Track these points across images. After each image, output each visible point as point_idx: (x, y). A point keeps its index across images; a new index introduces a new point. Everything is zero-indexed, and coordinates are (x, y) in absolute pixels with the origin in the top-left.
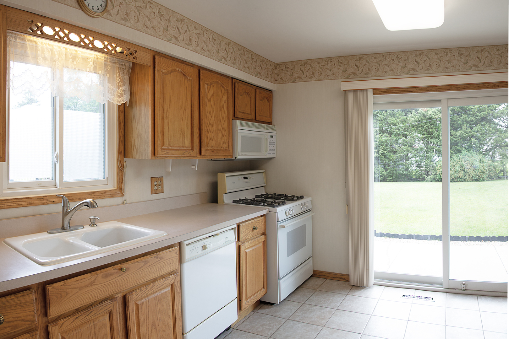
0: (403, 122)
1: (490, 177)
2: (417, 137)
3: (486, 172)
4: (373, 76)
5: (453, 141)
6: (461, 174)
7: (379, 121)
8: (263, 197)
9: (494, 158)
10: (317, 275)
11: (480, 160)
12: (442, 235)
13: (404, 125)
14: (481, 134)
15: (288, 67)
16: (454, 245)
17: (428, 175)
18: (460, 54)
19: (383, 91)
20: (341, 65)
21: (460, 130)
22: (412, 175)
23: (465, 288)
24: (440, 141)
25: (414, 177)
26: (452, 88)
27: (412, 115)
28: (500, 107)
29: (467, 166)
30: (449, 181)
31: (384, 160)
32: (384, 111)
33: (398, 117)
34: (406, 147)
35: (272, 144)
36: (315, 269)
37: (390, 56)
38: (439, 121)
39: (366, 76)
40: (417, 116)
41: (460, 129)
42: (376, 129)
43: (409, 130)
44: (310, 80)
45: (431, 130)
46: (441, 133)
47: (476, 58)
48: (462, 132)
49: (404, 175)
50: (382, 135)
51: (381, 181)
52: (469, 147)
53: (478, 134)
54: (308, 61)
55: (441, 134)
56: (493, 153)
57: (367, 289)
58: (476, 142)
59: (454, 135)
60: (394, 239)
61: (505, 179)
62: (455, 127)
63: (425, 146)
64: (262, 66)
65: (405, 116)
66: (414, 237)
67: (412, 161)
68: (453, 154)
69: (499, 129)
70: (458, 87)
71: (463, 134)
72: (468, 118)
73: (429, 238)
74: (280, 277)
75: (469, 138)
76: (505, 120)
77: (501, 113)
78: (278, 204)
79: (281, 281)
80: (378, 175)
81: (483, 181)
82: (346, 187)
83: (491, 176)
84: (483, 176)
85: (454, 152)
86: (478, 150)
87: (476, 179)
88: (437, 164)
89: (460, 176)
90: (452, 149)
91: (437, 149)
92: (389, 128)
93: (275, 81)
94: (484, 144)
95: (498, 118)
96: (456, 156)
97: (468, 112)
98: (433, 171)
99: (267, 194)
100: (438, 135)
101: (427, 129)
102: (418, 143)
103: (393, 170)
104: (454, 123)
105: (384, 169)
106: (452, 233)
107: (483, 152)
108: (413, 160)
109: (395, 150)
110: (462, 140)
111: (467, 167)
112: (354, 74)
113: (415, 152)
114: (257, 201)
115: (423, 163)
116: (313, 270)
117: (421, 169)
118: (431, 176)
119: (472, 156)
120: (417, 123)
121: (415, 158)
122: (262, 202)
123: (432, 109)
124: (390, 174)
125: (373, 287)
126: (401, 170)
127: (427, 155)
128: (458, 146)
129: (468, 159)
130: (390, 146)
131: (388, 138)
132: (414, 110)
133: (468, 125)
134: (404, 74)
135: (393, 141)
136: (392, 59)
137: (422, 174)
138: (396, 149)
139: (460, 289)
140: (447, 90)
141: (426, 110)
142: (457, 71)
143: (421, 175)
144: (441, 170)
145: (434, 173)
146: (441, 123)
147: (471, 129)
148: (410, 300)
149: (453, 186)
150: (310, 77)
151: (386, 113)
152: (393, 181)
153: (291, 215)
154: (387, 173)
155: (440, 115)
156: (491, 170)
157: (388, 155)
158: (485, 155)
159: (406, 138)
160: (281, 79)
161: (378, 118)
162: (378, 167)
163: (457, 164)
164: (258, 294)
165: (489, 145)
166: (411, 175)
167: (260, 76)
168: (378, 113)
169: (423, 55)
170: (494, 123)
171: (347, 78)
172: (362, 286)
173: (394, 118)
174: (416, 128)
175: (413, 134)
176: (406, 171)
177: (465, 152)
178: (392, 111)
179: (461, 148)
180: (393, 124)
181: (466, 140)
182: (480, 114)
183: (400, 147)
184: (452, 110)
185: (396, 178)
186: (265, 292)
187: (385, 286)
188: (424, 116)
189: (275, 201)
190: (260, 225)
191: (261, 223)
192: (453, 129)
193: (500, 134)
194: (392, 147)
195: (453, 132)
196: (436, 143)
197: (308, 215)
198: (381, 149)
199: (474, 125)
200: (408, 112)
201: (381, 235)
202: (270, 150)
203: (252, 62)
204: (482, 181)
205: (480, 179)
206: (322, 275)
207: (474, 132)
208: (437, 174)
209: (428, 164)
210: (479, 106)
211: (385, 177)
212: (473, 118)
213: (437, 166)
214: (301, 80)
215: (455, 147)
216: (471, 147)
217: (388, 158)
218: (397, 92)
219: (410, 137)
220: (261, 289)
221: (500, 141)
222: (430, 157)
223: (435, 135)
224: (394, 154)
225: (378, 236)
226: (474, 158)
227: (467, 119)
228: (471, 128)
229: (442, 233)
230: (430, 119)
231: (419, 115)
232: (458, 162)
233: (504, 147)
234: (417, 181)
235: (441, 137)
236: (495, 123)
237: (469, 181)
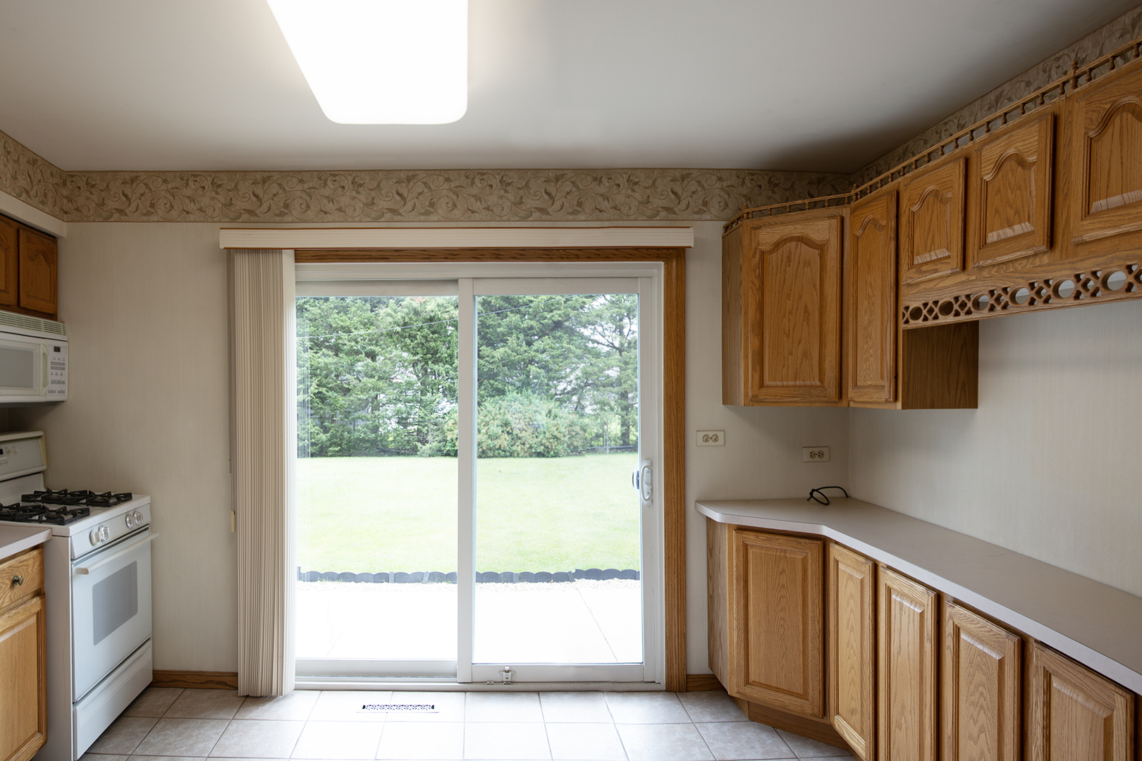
0: (366, 324)
1: (572, 448)
2: (398, 359)
3: (562, 439)
4: (297, 220)
5: (485, 370)
6: (504, 441)
7: (310, 320)
8: (40, 499)
9: (583, 408)
10: (163, 682)
11: (550, 412)
12: (457, 571)
13: (369, 331)
14: (553, 357)
15: (94, 183)
16: (484, 592)
17: (424, 442)
18: (505, 184)
19: (319, 256)
20: (219, 190)
21: (503, 346)
22: (388, 442)
23: (509, 680)
24: (455, 369)
25: (392, 446)
26: (484, 255)
27: (389, 310)
28: (595, 303)
29: (517, 425)
30: (475, 454)
31: (321, 408)
32: (321, 299)
33: (355, 314)
34: (373, 380)
35: (57, 368)
36: (159, 668)
37: (337, 178)
38: (453, 325)
39: (278, 219)
40: (399, 313)
41: (502, 344)
42: (301, 338)
43: (382, 342)
44: (145, 218)
45: (432, 344)
46: (458, 351)
47: (544, 194)
48: (506, 352)
49: (368, 441)
50: (316, 353)
51: (313, 455)
52: (523, 384)
53: (544, 356)
54: (139, 174)
55: (457, 353)
56: (579, 399)
57: (279, 700)
58: (539, 373)
59: (488, 356)
60: (344, 583)
61: (606, 453)
62: (489, 338)
63: (419, 380)
64: (31, 174)
65: (372, 311)
66: (391, 578)
67: (387, 410)
68: (486, 398)
69: (593, 348)
70: (498, 255)
71: (509, 356)
72: (522, 322)
73: (426, 578)
74: (77, 697)
75: (524, 363)
76: (605, 331)
77: (597, 316)
78: (72, 516)
79: (79, 707)
80: (306, 441)
81: (556, 456)
82: (231, 469)
83: (576, 448)
84: (555, 446)
85: (488, 393)
86: (545, 391)
87: (540, 453)
88: (447, 418)
89: (500, 446)
90: (483, 387)
91: (447, 385)
92: (332, 338)
93: (63, 214)
94: (559, 379)
95: (590, 327)
96: (492, 401)
97: (522, 309)
98: (436, 433)
99: (49, 491)
100: (451, 356)
101: (424, 341)
102: (402, 373)
103: (343, 431)
104: (488, 330)
105: (321, 428)
106: (481, 566)
107: (556, 394)
108: (390, 410)
109: (346, 386)
110: (506, 368)
111: (519, 426)
112: (251, 212)
113: (395, 391)
114: (24, 509)
115: (412, 416)
116: (153, 671)
117: (409, 428)
118: (433, 444)
119: (531, 403)
120: (399, 329)
121: (395, 404)
122: (35, 513)
123: (437, 298)
124: (336, 440)
125: (292, 695)
126: (360, 430)
127: (423, 398)
128: (496, 381)
129: (520, 408)
130: (335, 378)
131: (330, 360)
132: (393, 299)
133: (521, 336)
134: (370, 220)
135: (343, 367)
136: (342, 184)
137: (411, 439)
138: (349, 385)
139: (499, 682)
140: (472, 259)
141: (421, 300)
142: (498, 218)
143: (408, 443)
144: (456, 431)
145: (440, 438)
146: (457, 329)
147: (530, 346)
148: (381, 714)
149: (485, 469)
150: (145, 212)
151: (326, 304)
152: (341, 456)
153: (102, 541)
154: (327, 437)
155: (456, 313)
156: (574, 434)
157: (330, 397)
158: (561, 401)
159: (374, 359)
160: (77, 209)
161: (306, 315)
162: (307, 423)
163: (494, 419)
164: (24, 749)
165: (571, 382)
166: (385, 441)
167: (28, 199)
168: (308, 302)
169: (415, 181)
170: (579, 336)
171: (234, 220)
172: (266, 697)
173: (346, 315)
174: (398, 339)
175: (391, 352)
176: (373, 433)
177: (512, 395)
178: (341, 299)
179: (505, 385)
180: (342, 328)
181: (516, 369)
182: (551, 314)
183: (360, 381)
184: (485, 303)
185: (349, 448)
186: (42, 741)
187: (322, 690)
188: (416, 313)
189: (66, 507)
190: (29, 571)
191: (33, 567)
192: (486, 343)
193: (594, 359)
194: (340, 379)
195: (486, 350)
196: (444, 372)
197: (143, 539)
198: (313, 384)
199: (536, 337)
200: (378, 303)
201: (314, 577)
202: (53, 382)
203: (8, 161)
204: (553, 457)
205: (548, 452)
206: (175, 681)
207: (535, 351)
208: (446, 441)
209: (426, 418)
210: (549, 296)
211: (322, 446)
212: (533, 323)
213: (446, 422)
214: (123, 218)
215: (490, 384)
216: (529, 384)
217: (331, 405)
218: (352, 259)
219: (382, 358)
220: (33, 736)
221: (595, 374)
222: (430, 403)
223: (443, 356)
224: (345, 395)
225: (306, 579)
226: (535, 408)
227: (520, 323)
228: (529, 344)
229: (457, 567)
230: (431, 319)
231: (406, 310)
232: (496, 414)
233: (604, 387)
234: (398, 454)
235: (456, 361)
236: (582, 336)
237: (522, 457)
